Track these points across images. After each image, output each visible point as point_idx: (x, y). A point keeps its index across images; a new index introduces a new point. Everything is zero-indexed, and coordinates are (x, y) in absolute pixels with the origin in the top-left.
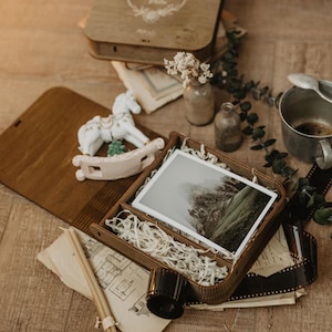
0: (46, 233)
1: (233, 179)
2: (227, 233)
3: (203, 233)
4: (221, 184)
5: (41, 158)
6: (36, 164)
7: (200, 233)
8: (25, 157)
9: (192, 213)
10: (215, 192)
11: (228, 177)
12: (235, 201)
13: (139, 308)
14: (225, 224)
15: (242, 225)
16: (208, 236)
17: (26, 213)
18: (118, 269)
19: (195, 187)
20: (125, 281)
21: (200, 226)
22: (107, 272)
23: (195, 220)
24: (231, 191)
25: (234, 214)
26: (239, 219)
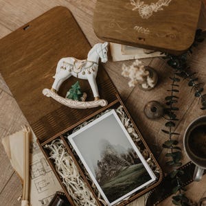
0: (14, 122)
1: (135, 154)
2: (113, 188)
3: (99, 181)
4: (127, 153)
5: (31, 65)
6: (26, 68)
7: (97, 179)
8: (21, 59)
9: (99, 164)
10: (120, 157)
11: (133, 150)
12: (128, 170)
13: (45, 203)
14: (115, 182)
15: (124, 187)
16: (101, 184)
17: (7, 102)
18: (44, 170)
19: (110, 147)
20: (45, 181)
21: (100, 175)
22: (38, 170)
23: (99, 170)
24: (130, 161)
25: (124, 178)
26: (124, 183)
